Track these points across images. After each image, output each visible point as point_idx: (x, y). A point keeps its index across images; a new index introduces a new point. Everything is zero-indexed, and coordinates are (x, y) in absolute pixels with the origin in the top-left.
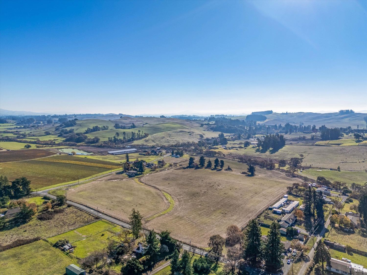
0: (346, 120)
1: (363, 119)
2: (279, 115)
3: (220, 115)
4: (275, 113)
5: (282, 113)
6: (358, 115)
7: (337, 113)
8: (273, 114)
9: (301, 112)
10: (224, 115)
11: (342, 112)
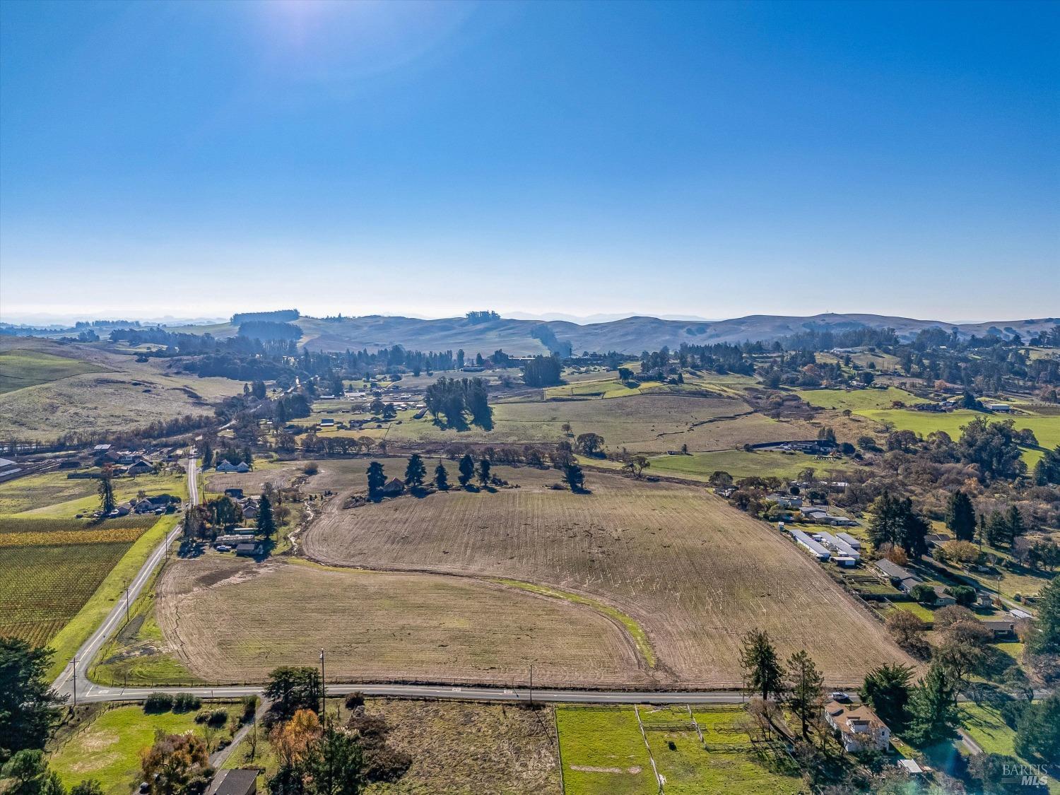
0: (492, 336)
1: (528, 334)
2: (320, 322)
3: (113, 322)
4: (306, 317)
5: (325, 317)
6: (512, 325)
7: (461, 319)
8: (300, 319)
9: (375, 316)
10: (126, 322)
11: (473, 317)
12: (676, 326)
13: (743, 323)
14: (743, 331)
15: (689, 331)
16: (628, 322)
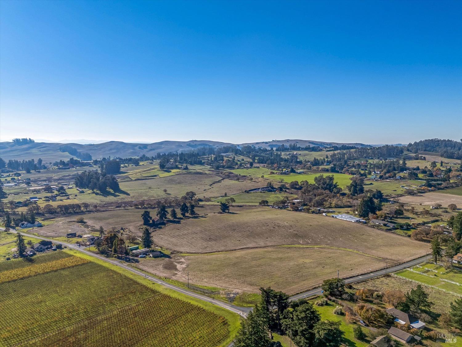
1: (57, 150)
12: (133, 146)
13: (162, 144)
14: (164, 147)
15: (140, 148)
16: (110, 143)
